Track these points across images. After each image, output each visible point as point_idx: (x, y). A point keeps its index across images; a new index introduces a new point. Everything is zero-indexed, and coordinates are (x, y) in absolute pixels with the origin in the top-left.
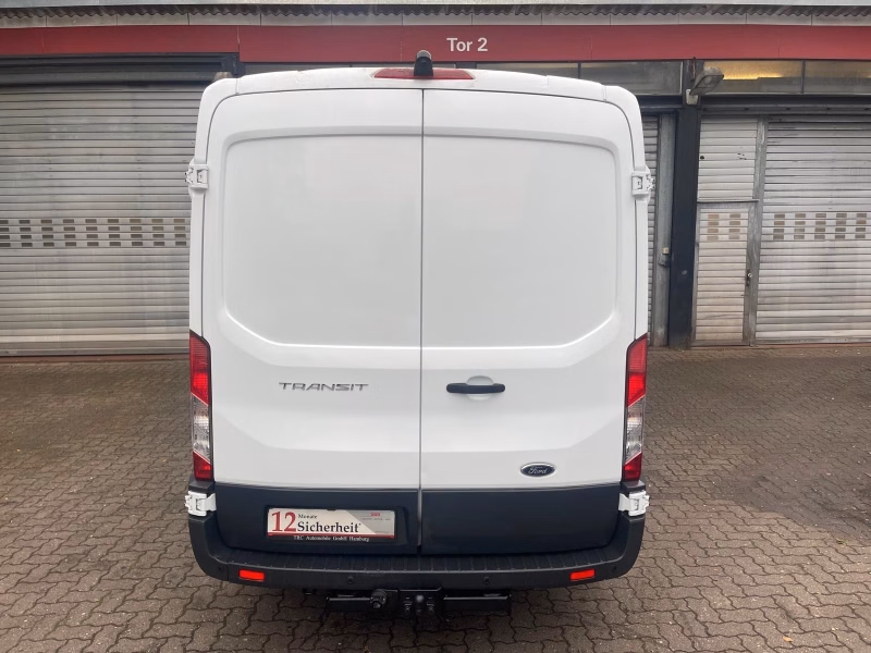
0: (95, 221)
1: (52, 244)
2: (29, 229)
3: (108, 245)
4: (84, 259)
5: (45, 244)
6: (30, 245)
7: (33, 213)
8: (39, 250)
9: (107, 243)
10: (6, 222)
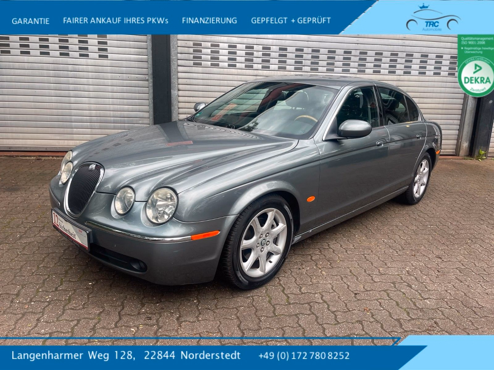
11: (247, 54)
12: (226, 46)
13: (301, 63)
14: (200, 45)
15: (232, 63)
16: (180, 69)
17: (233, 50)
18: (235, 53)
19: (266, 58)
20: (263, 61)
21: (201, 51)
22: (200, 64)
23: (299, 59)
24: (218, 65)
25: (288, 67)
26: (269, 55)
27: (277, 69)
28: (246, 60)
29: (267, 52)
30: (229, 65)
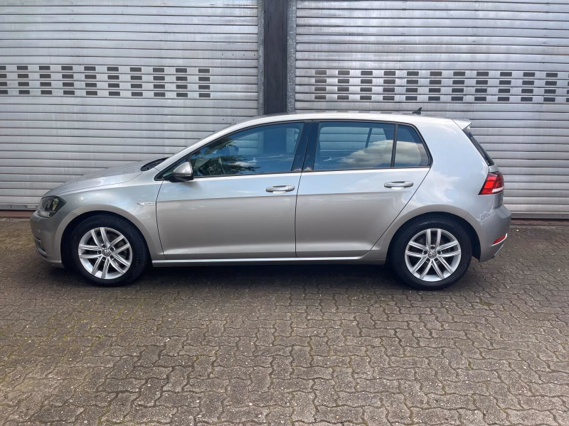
0: (116, 69)
1: (73, 93)
2: (49, 76)
3: (130, 95)
4: (104, 109)
5: (65, 93)
6: (50, 92)
7: (54, 60)
8: (58, 98)
9: (129, 94)
10: (26, 68)
11: (385, 82)
12: (358, 73)
13: (462, 90)
14: (325, 73)
15: (365, 94)
16: (298, 105)
17: (367, 77)
18: (370, 82)
19: (412, 86)
20: (408, 90)
21: (325, 81)
22: (324, 98)
23: (458, 86)
24: (347, 98)
25: (442, 97)
26: (416, 82)
27: (427, 100)
28: (385, 90)
29: (413, 78)
30: (362, 98)
